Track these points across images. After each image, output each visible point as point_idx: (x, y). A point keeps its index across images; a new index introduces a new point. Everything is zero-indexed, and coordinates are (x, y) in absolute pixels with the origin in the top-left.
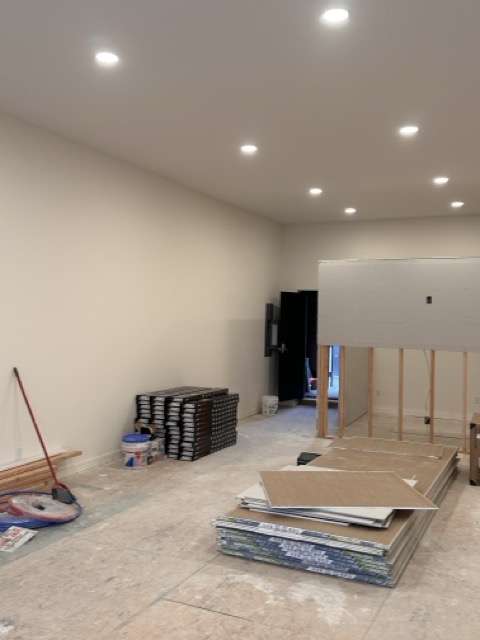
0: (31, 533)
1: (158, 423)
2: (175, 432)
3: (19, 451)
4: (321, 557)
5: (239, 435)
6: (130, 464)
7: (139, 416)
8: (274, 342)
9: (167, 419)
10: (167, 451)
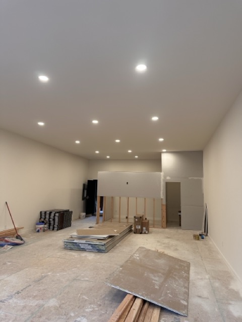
0: (11, 247)
1: (47, 219)
2: (52, 222)
3: (6, 226)
4: (90, 247)
5: (72, 224)
6: (38, 231)
7: (41, 218)
8: (85, 196)
9: (50, 218)
10: (49, 228)
